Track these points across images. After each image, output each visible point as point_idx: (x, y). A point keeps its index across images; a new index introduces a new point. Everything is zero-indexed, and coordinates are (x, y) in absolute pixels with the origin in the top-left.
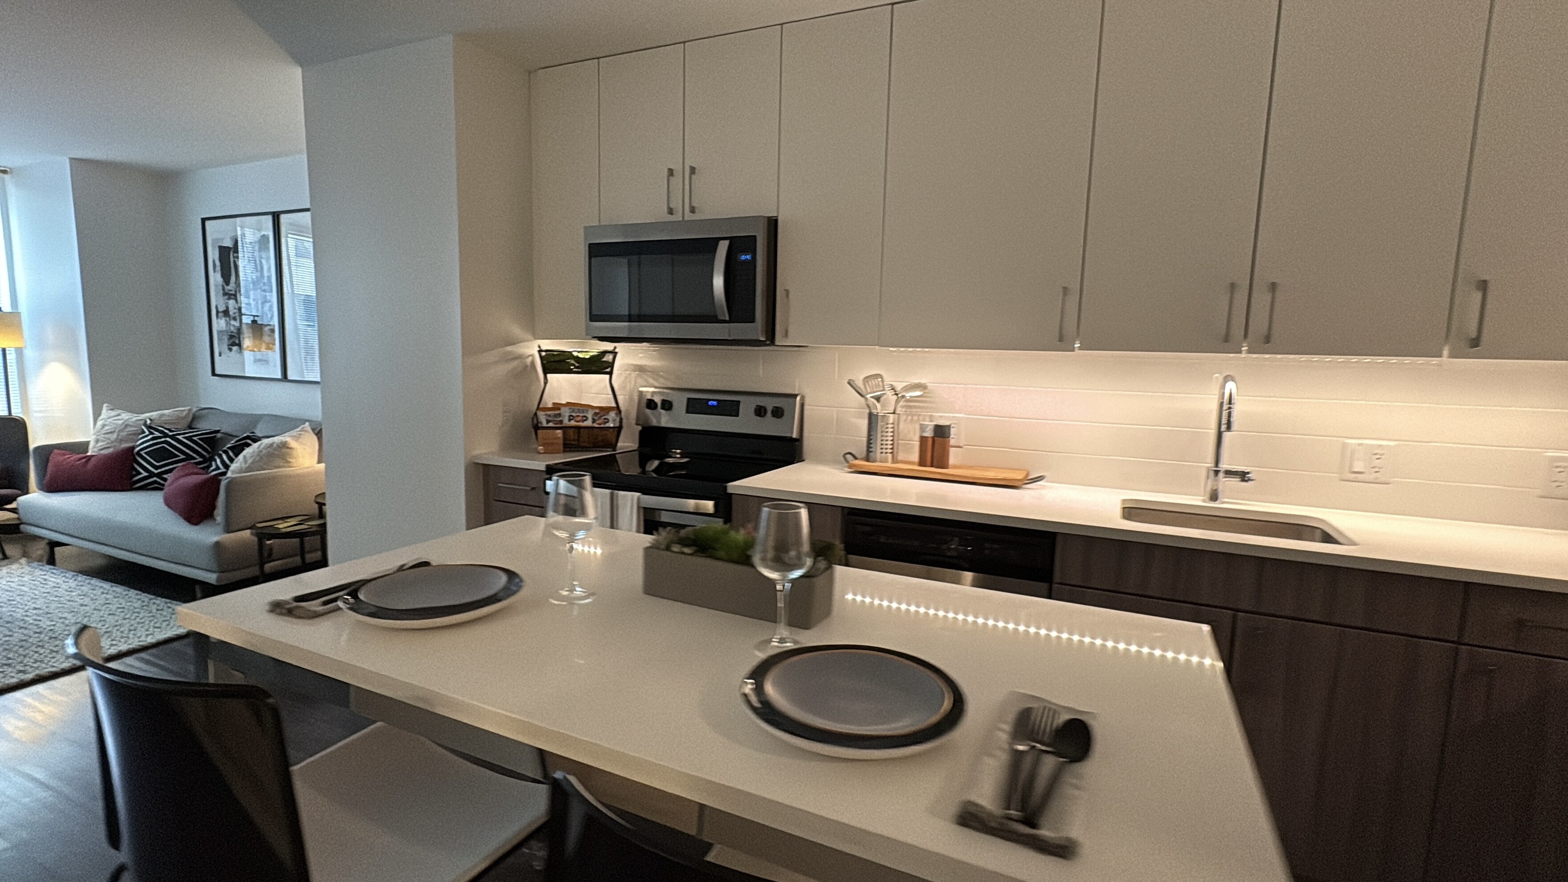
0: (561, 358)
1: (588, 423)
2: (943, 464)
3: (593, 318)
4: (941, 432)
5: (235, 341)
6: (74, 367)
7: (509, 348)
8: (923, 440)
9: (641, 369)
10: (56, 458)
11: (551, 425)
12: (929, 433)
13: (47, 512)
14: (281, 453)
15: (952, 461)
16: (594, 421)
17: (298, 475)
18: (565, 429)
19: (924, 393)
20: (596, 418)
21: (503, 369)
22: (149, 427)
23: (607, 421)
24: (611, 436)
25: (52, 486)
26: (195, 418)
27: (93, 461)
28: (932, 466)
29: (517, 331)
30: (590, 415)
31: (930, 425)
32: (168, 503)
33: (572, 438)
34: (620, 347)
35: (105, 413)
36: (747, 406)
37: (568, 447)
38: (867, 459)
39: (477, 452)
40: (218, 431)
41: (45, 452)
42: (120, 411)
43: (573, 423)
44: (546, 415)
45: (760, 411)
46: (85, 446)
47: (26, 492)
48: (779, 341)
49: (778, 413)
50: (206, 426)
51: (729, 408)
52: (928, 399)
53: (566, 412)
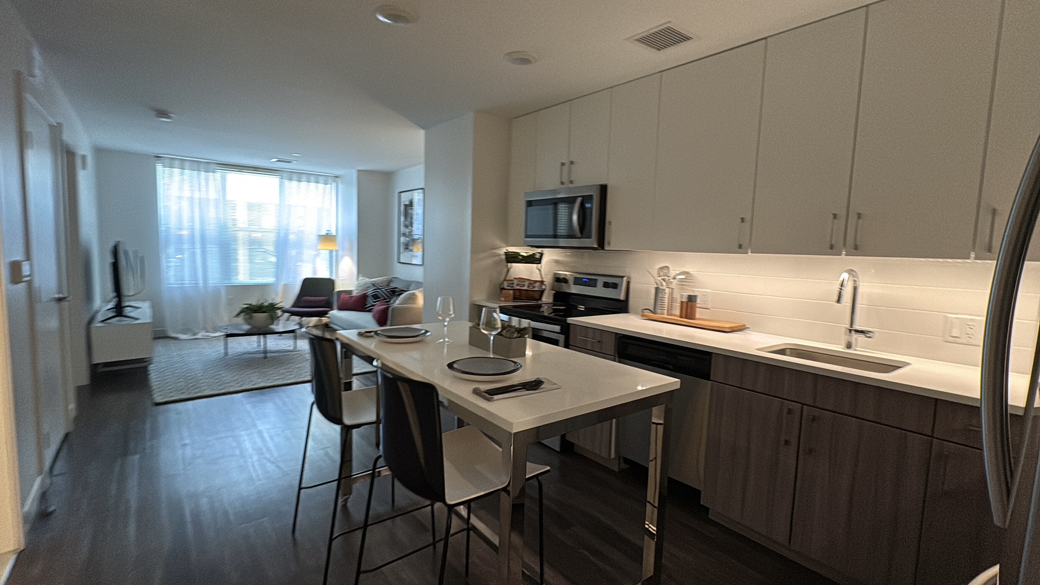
0: (515, 255)
1: (525, 288)
2: (692, 318)
3: (527, 236)
4: (692, 299)
5: (407, 247)
6: (352, 258)
7: (494, 251)
8: (682, 302)
9: (557, 262)
10: (343, 296)
11: (509, 288)
12: (685, 300)
13: (337, 318)
14: (413, 298)
15: (697, 316)
16: (528, 287)
17: (418, 308)
18: (514, 290)
19: (686, 277)
20: (530, 285)
21: (490, 261)
22: (374, 285)
23: (534, 287)
24: (537, 295)
25: (340, 309)
26: (390, 281)
27: (353, 299)
28: (686, 318)
29: (498, 242)
30: (527, 283)
31: (686, 294)
32: (374, 317)
33: (518, 295)
34: (545, 251)
35: (360, 278)
36: (601, 281)
37: (515, 298)
38: (654, 313)
39: (475, 299)
40: (396, 288)
41: (340, 293)
42: (365, 278)
43: (518, 287)
44: (508, 283)
45: (606, 285)
46: (350, 292)
47: (332, 310)
48: (607, 248)
49: (615, 286)
50: (393, 285)
51: (592, 283)
52: (689, 281)
53: (516, 282)
